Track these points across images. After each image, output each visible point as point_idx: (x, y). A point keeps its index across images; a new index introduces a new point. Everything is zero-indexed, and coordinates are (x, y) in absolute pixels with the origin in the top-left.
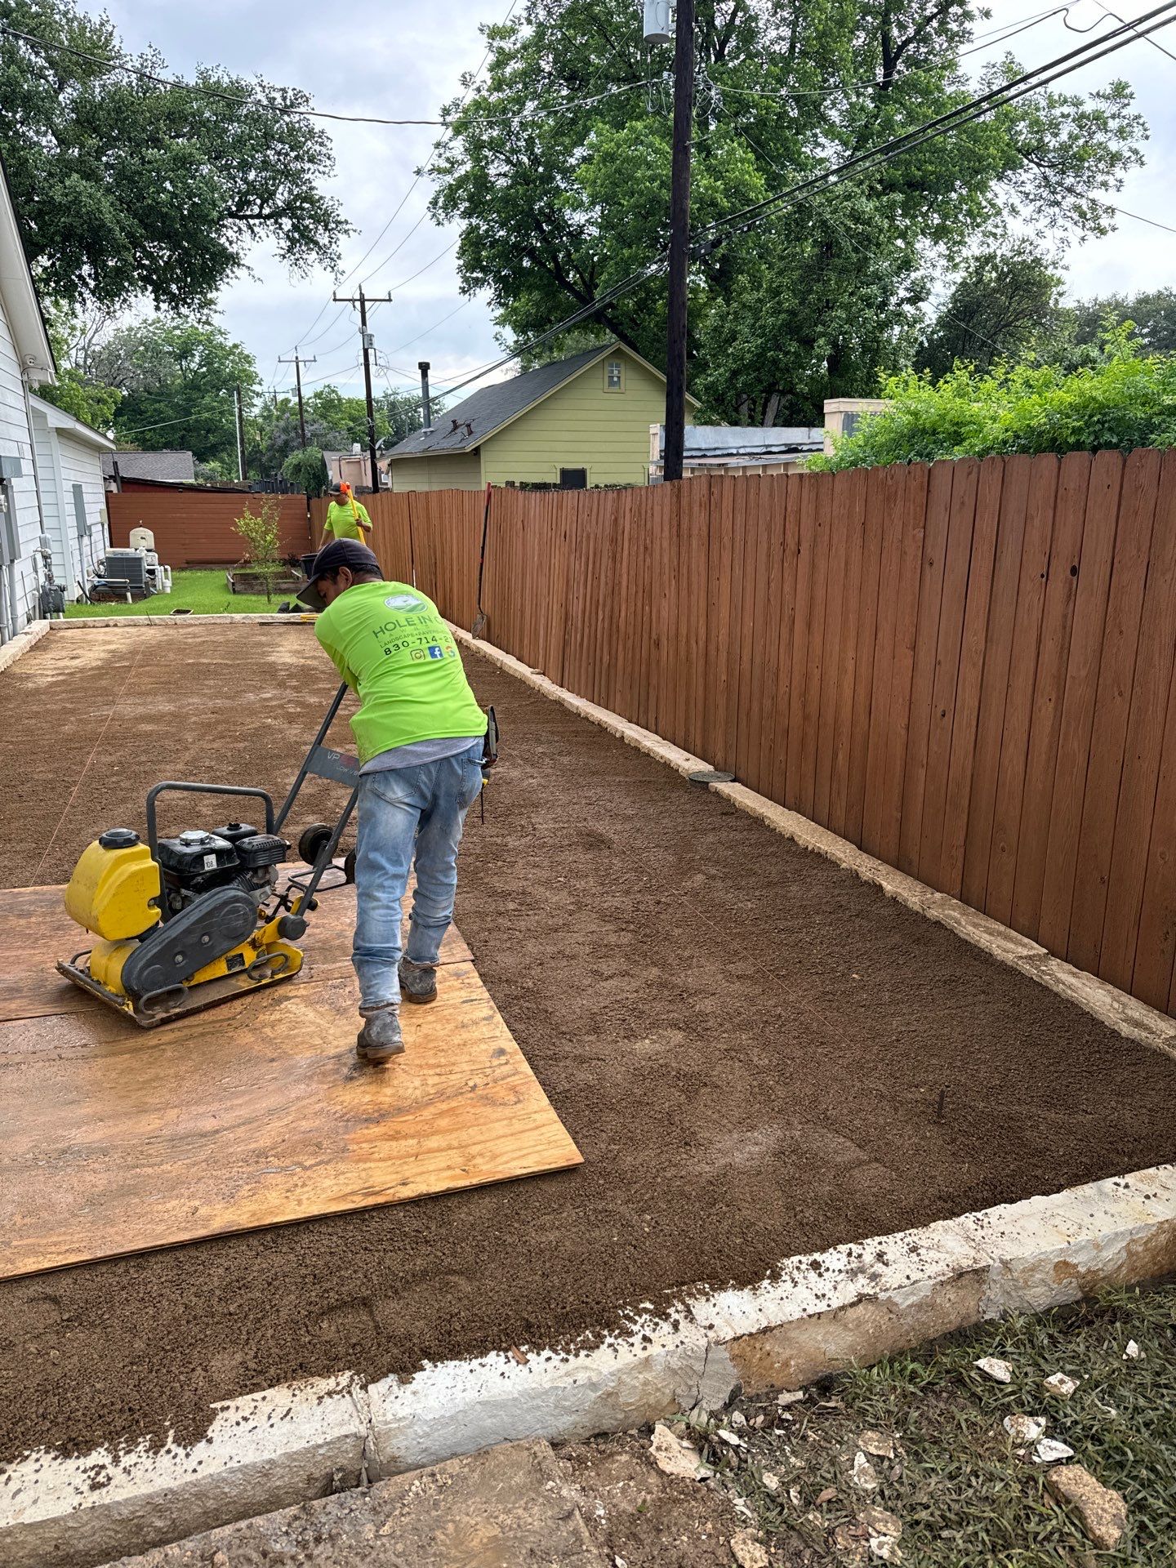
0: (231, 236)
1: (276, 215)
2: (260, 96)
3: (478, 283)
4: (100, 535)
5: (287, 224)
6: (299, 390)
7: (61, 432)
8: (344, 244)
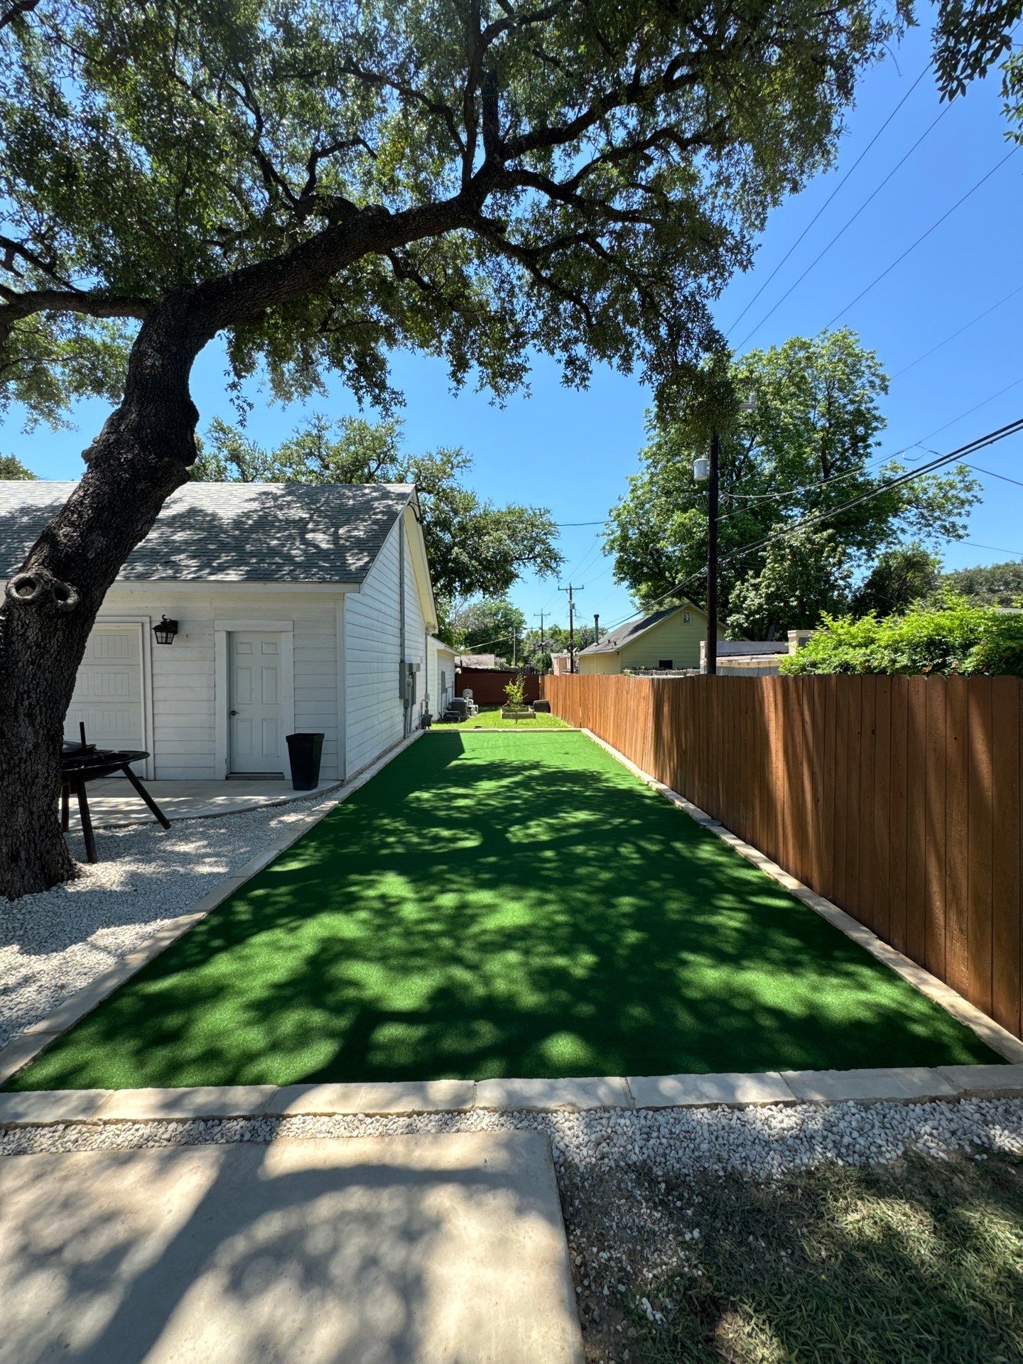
0: (515, 567)
1: (534, 558)
2: (531, 512)
3: (622, 579)
4: (451, 692)
5: (539, 560)
6: (541, 628)
7: (439, 651)
8: (562, 567)
